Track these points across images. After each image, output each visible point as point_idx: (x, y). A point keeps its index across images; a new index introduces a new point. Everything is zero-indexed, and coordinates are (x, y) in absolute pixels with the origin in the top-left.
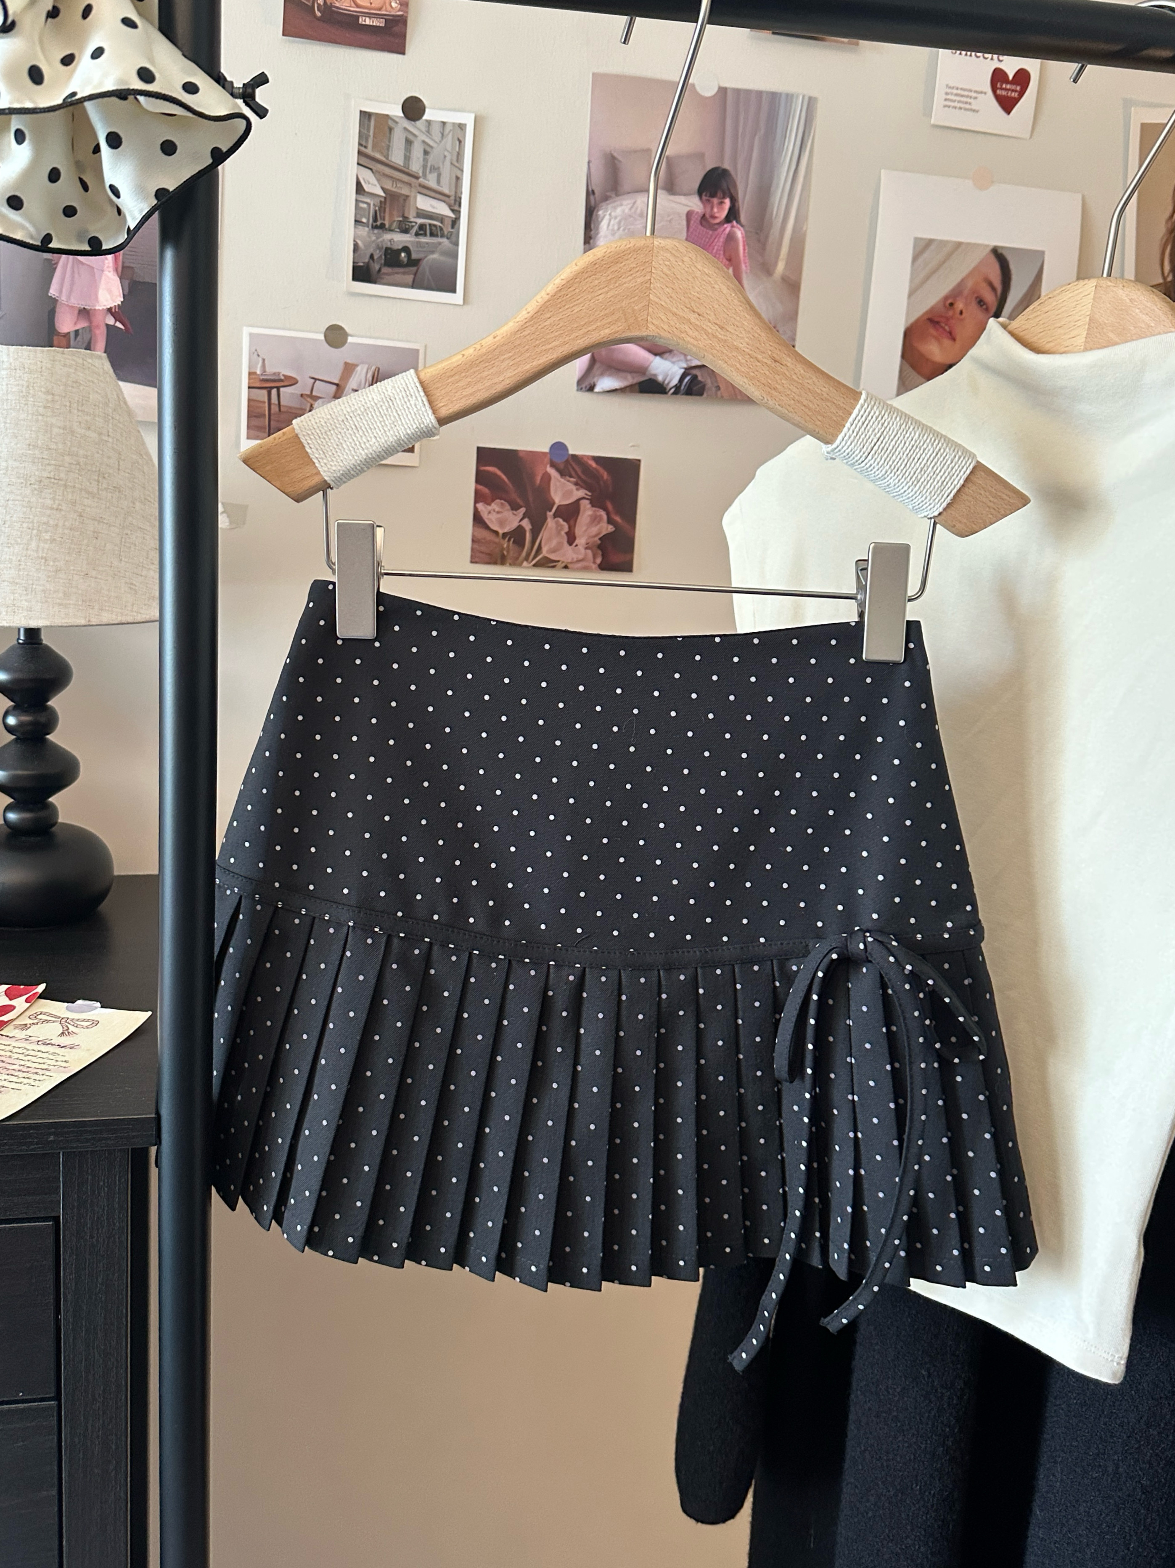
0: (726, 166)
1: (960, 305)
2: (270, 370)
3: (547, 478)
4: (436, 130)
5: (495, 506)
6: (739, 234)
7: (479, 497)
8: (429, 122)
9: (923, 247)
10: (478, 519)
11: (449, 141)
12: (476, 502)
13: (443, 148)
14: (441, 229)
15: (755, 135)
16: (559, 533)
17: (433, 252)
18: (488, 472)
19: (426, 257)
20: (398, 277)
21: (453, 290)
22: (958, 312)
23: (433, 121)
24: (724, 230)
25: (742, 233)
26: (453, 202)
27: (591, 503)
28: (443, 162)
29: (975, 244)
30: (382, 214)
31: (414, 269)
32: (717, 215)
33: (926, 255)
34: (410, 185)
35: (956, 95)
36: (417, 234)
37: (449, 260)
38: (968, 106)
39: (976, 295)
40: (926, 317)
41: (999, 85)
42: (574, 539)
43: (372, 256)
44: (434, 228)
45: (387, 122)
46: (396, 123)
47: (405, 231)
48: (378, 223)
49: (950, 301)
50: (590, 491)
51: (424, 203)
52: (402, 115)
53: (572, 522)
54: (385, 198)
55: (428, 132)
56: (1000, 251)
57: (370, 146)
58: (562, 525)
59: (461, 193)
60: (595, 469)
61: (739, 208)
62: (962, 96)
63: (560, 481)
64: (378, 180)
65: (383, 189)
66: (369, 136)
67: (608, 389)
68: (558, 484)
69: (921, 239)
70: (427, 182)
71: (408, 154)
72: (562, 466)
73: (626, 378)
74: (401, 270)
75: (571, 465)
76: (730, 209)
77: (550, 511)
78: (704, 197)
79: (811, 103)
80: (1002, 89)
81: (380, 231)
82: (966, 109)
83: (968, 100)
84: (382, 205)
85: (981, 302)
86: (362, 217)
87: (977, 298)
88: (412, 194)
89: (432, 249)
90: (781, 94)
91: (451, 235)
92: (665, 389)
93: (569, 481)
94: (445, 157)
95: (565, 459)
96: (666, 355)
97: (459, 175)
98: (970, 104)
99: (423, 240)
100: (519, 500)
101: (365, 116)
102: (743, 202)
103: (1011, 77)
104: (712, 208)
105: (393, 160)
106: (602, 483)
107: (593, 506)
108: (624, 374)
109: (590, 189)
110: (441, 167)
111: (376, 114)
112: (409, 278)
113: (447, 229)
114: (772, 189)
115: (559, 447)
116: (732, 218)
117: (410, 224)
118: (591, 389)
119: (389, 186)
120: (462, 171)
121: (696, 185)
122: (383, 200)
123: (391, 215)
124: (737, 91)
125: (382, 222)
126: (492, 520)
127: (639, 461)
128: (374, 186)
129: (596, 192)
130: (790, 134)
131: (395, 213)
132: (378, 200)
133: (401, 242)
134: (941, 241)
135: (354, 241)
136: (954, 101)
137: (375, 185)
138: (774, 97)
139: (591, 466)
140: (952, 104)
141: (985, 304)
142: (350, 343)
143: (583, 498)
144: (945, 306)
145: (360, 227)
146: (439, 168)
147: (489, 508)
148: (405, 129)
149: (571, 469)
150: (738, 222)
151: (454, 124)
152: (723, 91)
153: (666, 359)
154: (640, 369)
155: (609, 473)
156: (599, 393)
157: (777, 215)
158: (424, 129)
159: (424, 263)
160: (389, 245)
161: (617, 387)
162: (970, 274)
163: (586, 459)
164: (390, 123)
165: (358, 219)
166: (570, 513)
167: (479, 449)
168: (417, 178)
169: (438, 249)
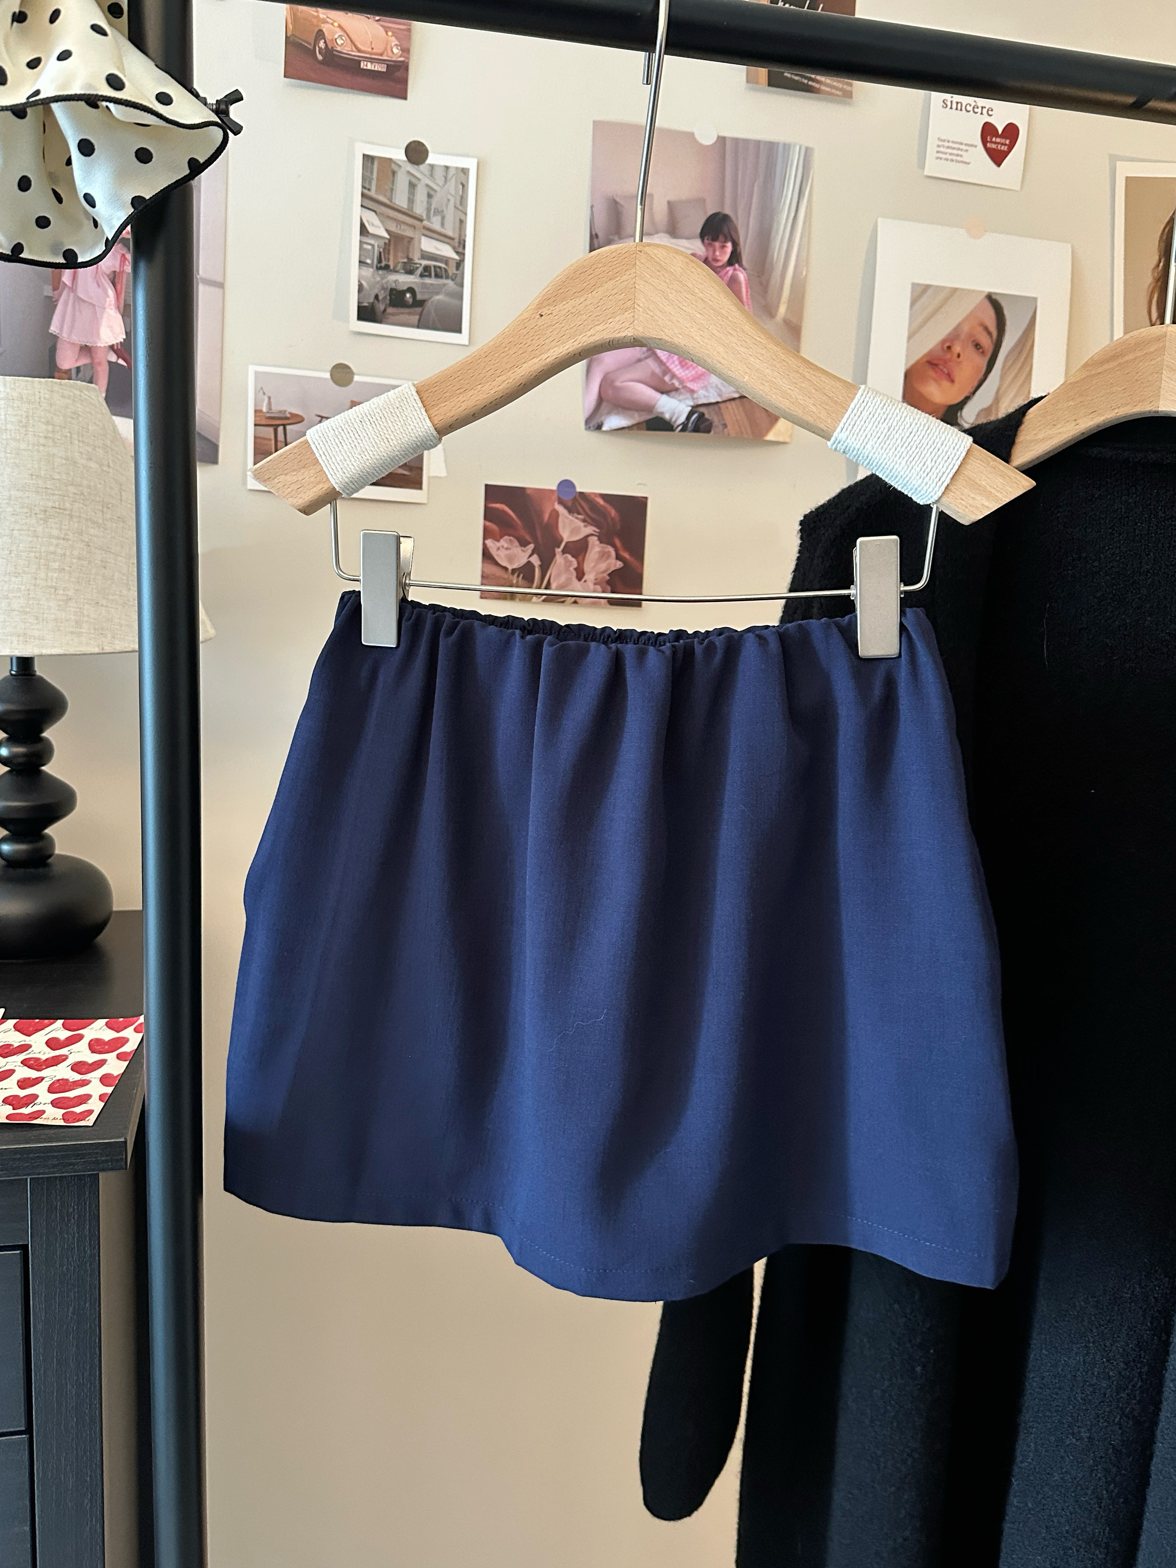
0: (727, 211)
1: (957, 349)
2: (275, 408)
3: (555, 515)
4: (439, 174)
5: (503, 542)
6: (742, 276)
7: (487, 534)
8: (432, 167)
9: (920, 292)
10: (487, 555)
11: (452, 184)
12: (485, 538)
13: (447, 192)
14: (446, 270)
15: (755, 181)
16: (567, 569)
17: (437, 293)
18: (497, 509)
19: (430, 299)
20: (403, 318)
21: (459, 330)
22: (956, 355)
23: (436, 165)
24: (727, 272)
25: (744, 277)
26: (457, 244)
27: (599, 539)
28: (447, 206)
29: (969, 290)
30: (387, 256)
31: (419, 310)
32: (719, 258)
33: (924, 299)
34: (414, 227)
35: (948, 147)
36: (422, 276)
37: (455, 302)
38: (959, 158)
39: (973, 339)
40: (925, 360)
41: (989, 139)
42: (583, 574)
43: (377, 297)
44: (438, 270)
45: (390, 165)
46: (400, 166)
47: (410, 272)
48: (383, 264)
49: (948, 344)
50: (598, 528)
51: (428, 245)
52: (405, 158)
53: (580, 558)
54: (389, 240)
55: (432, 176)
56: (994, 297)
57: (373, 188)
58: (571, 562)
59: (465, 236)
60: (602, 506)
61: (740, 253)
62: (954, 148)
63: (567, 518)
64: (382, 222)
65: (387, 231)
66: (373, 179)
67: (615, 428)
68: (566, 520)
69: (918, 285)
70: (430, 224)
71: (411, 197)
72: (570, 504)
73: (632, 417)
74: (407, 310)
75: (580, 504)
76: (732, 253)
77: (559, 547)
78: (706, 241)
79: (808, 153)
80: (991, 142)
81: (385, 272)
82: (957, 161)
83: (959, 152)
84: (387, 246)
85: (977, 346)
86: (366, 258)
87: (973, 341)
88: (417, 236)
89: (437, 290)
90: (778, 143)
91: (456, 277)
92: (673, 426)
93: (577, 518)
94: (449, 200)
95: (572, 497)
96: (673, 393)
97: (463, 218)
98: (961, 156)
99: (428, 281)
100: (528, 538)
101: (368, 159)
102: (745, 246)
103: (1000, 132)
104: (714, 251)
105: (397, 203)
106: (609, 520)
107: (601, 542)
108: (630, 413)
109: (594, 233)
110: (445, 210)
111: (380, 158)
112: (415, 319)
113: (452, 270)
114: (773, 234)
115: (566, 485)
116: (734, 262)
117: (415, 266)
118: (599, 427)
119: (393, 228)
120: (466, 214)
121: (699, 230)
122: (387, 241)
123: (395, 257)
124: (736, 141)
125: (387, 263)
126: (501, 557)
127: (646, 498)
128: (377, 228)
129: (600, 235)
130: (789, 183)
131: (400, 254)
132: (382, 243)
133: (406, 282)
134: (937, 287)
135: (359, 281)
136: (946, 153)
137: (379, 227)
138: (772, 146)
139: (599, 503)
140: (944, 156)
141: (981, 348)
142: (356, 382)
143: (592, 535)
144: (943, 348)
145: (365, 268)
146: (443, 211)
147: (498, 544)
148: (409, 172)
149: (579, 507)
150: (741, 265)
151: (457, 168)
152: (722, 140)
153: (673, 397)
154: (648, 408)
155: (616, 509)
156: (606, 432)
157: (777, 259)
158: (427, 173)
159: (429, 305)
160: (394, 286)
161: (625, 426)
162: (966, 319)
163: (593, 496)
164: (394, 167)
165: (363, 259)
166: (578, 549)
167: (486, 486)
168: (421, 220)
169: (443, 290)
